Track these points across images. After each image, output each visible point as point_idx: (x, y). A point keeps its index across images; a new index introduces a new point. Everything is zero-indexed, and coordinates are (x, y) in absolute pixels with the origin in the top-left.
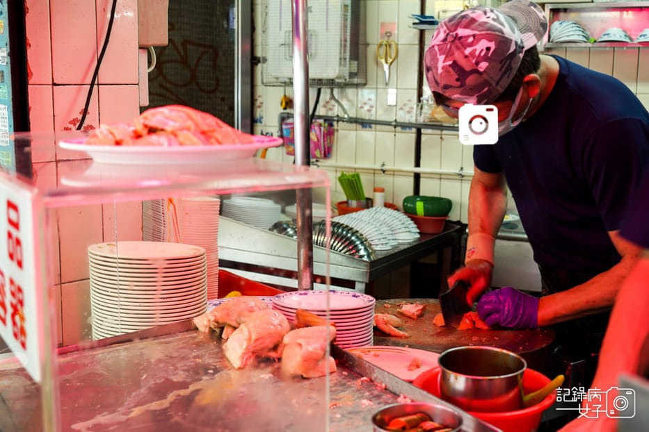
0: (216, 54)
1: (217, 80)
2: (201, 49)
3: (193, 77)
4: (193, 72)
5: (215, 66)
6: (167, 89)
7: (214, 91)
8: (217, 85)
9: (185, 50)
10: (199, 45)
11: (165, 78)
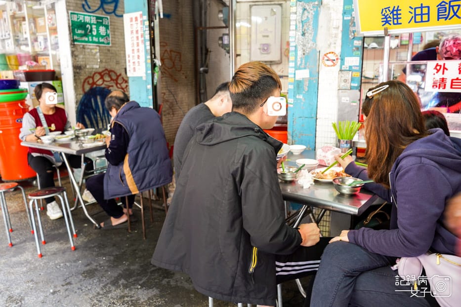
0: (180, 56)
1: (181, 66)
2: (175, 54)
3: (174, 65)
4: (174, 63)
5: (180, 60)
6: (166, 70)
7: (180, 71)
8: (181, 68)
9: (171, 54)
10: (174, 52)
11: (165, 66)
